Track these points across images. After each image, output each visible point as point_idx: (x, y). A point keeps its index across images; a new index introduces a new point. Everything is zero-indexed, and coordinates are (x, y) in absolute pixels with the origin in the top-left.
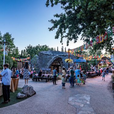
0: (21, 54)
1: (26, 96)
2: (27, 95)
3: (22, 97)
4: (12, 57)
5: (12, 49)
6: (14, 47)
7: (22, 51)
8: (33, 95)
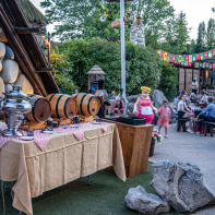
0: (199, 40)
1: (161, 206)
2: (169, 202)
3: (143, 206)
4: (159, 52)
5: (164, 22)
6: (170, 12)
7: (201, 27)
8: (199, 209)
